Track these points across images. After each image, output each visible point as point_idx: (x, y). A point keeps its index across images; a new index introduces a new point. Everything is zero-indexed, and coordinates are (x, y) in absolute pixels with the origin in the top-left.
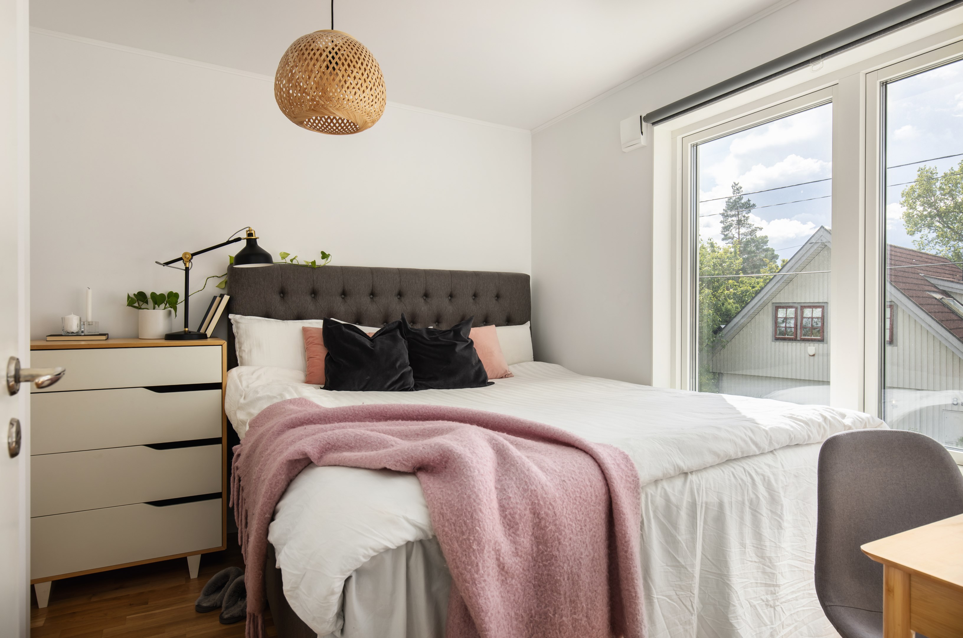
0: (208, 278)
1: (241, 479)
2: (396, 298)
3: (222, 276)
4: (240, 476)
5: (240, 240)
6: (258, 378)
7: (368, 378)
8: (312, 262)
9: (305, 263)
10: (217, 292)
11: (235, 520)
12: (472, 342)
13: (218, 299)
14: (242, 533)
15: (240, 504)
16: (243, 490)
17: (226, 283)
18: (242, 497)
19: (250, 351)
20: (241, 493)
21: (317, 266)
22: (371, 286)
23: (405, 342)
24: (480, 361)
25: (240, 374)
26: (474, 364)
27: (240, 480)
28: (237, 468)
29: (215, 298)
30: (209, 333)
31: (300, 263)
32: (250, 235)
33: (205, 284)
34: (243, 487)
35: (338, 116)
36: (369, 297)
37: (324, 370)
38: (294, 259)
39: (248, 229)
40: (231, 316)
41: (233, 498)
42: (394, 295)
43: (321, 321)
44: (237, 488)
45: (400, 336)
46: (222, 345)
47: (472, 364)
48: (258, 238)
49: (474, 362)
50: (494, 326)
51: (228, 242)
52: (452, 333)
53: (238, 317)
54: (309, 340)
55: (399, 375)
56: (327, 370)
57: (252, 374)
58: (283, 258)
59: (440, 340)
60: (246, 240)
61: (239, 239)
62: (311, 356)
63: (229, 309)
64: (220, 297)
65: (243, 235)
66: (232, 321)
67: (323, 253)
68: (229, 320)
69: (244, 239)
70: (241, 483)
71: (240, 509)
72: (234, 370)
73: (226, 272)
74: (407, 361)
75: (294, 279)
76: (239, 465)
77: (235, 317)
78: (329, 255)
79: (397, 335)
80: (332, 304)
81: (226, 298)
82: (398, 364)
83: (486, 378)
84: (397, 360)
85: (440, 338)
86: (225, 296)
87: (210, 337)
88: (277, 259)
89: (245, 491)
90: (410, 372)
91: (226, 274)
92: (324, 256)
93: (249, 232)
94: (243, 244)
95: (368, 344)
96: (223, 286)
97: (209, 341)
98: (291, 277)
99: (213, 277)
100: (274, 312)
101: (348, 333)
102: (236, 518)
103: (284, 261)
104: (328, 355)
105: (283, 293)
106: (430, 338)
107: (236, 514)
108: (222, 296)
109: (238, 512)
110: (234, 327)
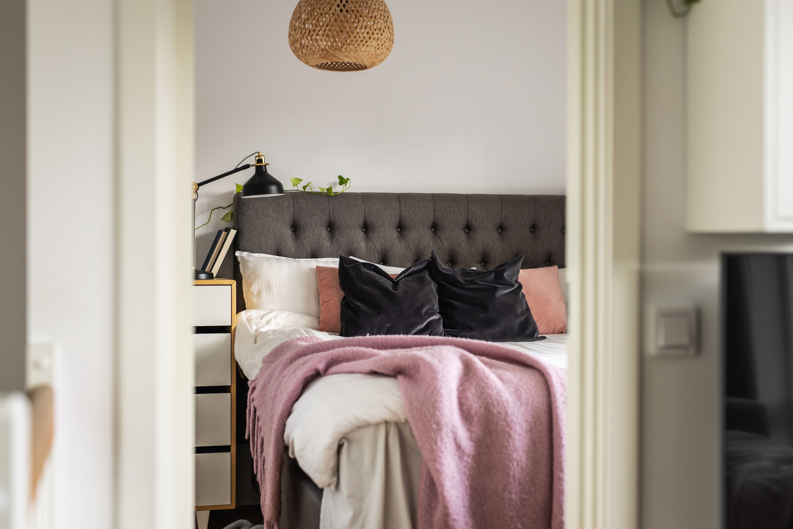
0: (213, 210)
1: (257, 409)
2: (430, 231)
3: (228, 207)
4: (256, 407)
5: (249, 167)
6: (268, 322)
7: (389, 325)
8: (328, 188)
9: (319, 191)
10: (224, 225)
11: (250, 451)
12: (520, 286)
13: (224, 233)
14: (257, 462)
15: (256, 434)
16: (258, 420)
17: (232, 215)
18: (258, 426)
19: (259, 293)
20: (256, 423)
21: (334, 193)
22: (398, 216)
23: (434, 285)
24: (528, 310)
25: (250, 318)
26: (518, 313)
27: (255, 411)
28: (253, 400)
29: (220, 233)
30: (215, 271)
31: (314, 190)
32: (260, 161)
33: (210, 217)
34: (258, 417)
35: (346, 61)
36: (396, 231)
37: (339, 316)
38: (307, 185)
39: (257, 155)
40: (237, 254)
41: (249, 431)
42: (426, 227)
43: (338, 260)
44: (253, 419)
45: (429, 278)
46: (231, 285)
47: (517, 314)
48: (268, 164)
49: (519, 311)
50: (557, 266)
51: (236, 170)
52: (493, 275)
53: (245, 254)
54: (323, 282)
55: (425, 323)
56: (343, 316)
57: (262, 318)
58: (294, 185)
59: (476, 284)
60: (255, 167)
61: (247, 167)
62: (326, 300)
63: (235, 246)
64: (225, 231)
65: (252, 161)
66: (239, 259)
67: (340, 178)
68: (235, 258)
69: (253, 165)
70: (257, 413)
71: (256, 439)
72: (243, 313)
73: (231, 202)
74: (436, 306)
75: (307, 210)
76: (255, 397)
77: (242, 255)
78: (348, 179)
79: (426, 277)
80: (351, 240)
81: (233, 233)
82: (424, 310)
83: (535, 330)
84: (423, 306)
85: (477, 281)
86: (232, 230)
87: (216, 277)
88: (288, 186)
89: (261, 420)
90: (439, 319)
91: (232, 204)
92: (342, 181)
93: (257, 158)
94: (251, 172)
95: (389, 285)
96: (229, 218)
97: (215, 281)
98: (304, 207)
99: (218, 208)
100: (284, 249)
101: (367, 273)
102: (251, 448)
103: (296, 188)
104: (344, 298)
105: (294, 228)
106: (465, 281)
107: (251, 444)
108: (228, 230)
109: (254, 443)
110: (241, 265)
